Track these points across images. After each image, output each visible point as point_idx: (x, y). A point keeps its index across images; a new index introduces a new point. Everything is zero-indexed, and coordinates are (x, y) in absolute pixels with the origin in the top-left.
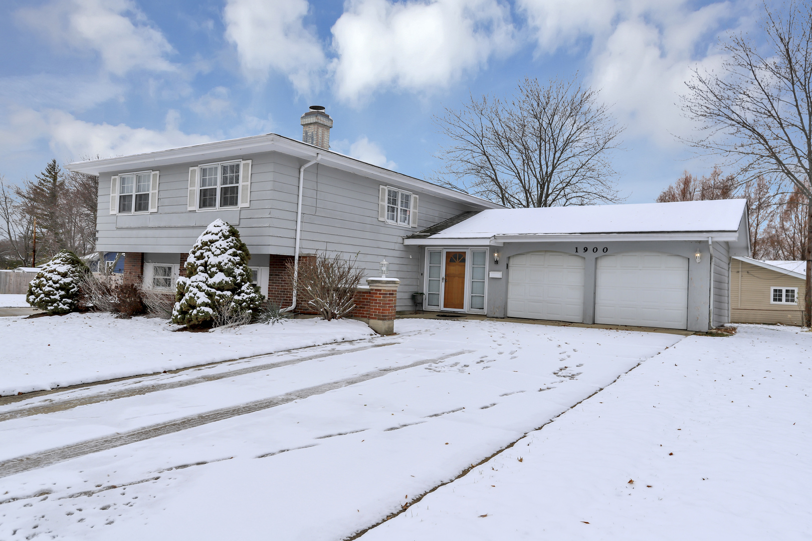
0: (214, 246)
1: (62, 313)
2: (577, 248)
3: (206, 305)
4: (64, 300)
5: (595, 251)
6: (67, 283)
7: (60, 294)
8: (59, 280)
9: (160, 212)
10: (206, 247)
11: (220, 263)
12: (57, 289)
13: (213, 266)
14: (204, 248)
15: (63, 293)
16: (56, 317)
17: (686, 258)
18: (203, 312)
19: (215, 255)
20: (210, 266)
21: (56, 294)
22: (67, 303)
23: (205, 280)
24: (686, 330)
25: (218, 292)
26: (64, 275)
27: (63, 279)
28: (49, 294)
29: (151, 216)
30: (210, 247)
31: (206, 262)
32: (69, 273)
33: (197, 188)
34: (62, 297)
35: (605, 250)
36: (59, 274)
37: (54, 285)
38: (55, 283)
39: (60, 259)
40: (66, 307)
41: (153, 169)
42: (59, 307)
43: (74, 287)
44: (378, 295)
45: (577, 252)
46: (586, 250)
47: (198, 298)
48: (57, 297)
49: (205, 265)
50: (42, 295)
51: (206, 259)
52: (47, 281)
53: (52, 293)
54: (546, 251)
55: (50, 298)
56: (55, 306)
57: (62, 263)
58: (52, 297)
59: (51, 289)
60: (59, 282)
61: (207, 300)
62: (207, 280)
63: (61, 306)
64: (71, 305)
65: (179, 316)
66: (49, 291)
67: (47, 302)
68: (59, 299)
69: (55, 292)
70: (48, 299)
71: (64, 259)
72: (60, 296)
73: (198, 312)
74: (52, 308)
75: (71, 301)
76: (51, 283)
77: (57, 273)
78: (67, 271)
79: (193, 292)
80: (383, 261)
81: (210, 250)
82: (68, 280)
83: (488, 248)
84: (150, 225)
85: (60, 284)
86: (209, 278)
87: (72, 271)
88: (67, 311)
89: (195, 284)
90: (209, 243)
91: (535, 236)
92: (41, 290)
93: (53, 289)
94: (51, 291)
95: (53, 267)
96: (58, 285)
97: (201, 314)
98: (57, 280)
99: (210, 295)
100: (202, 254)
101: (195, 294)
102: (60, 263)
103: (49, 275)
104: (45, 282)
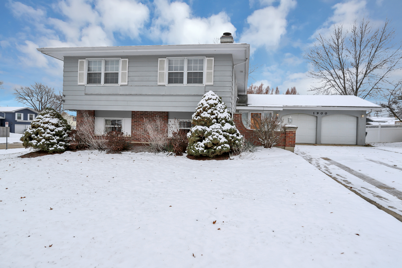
0: (218, 107)
1: (61, 152)
2: (314, 112)
3: (226, 143)
4: (60, 143)
5: (322, 114)
6: (61, 131)
7: (57, 139)
8: (54, 129)
9: (129, 85)
10: (213, 108)
11: (225, 117)
12: (54, 135)
13: (222, 119)
14: (212, 108)
15: (58, 138)
16: (56, 155)
17: (356, 117)
18: (226, 147)
19: (221, 113)
20: (220, 119)
21: (53, 139)
22: (63, 145)
23: (220, 128)
24: (356, 145)
25: (231, 135)
26: (57, 126)
27: (57, 128)
28: (48, 138)
29: (121, 87)
30: (216, 107)
31: (216, 117)
32: (59, 124)
33: (166, 72)
34: (58, 141)
35: (326, 113)
36: (53, 124)
37: (51, 133)
38: (52, 131)
39: (49, 114)
40: (62, 148)
41: (122, 57)
42: (58, 148)
43: (64, 134)
44: (291, 134)
45: (314, 114)
46: (318, 113)
47: (220, 139)
48: (55, 141)
49: (216, 118)
50: (43, 140)
51: (216, 115)
52: (44, 130)
53: (51, 138)
54: (299, 114)
55: (50, 142)
56: (54, 147)
57: (51, 117)
58: (51, 141)
59: (50, 135)
60: (55, 130)
61: (226, 140)
62: (221, 128)
63: (59, 147)
64: (65, 146)
65: (205, 151)
66: (49, 137)
67: (48, 145)
68: (56, 142)
69: (53, 137)
70: (49, 142)
71: (52, 114)
72: (57, 140)
73: (222, 148)
74: (53, 148)
75: (64, 143)
76: (48, 131)
77: (51, 124)
78: (58, 122)
79: (216, 135)
80: (290, 117)
81: (216, 109)
82: (61, 129)
83: (272, 111)
84: (121, 93)
85: (56, 132)
86: (222, 126)
87: (60, 122)
88: (63, 151)
89: (215, 130)
90: (214, 105)
91: (301, 107)
92: (41, 136)
93: (51, 135)
94: (51, 137)
95: (47, 120)
96: (54, 133)
97: (225, 149)
98: (53, 129)
99: (226, 137)
100: (212, 112)
101: (218, 137)
102: (50, 117)
103: (46, 126)
104: (43, 131)
